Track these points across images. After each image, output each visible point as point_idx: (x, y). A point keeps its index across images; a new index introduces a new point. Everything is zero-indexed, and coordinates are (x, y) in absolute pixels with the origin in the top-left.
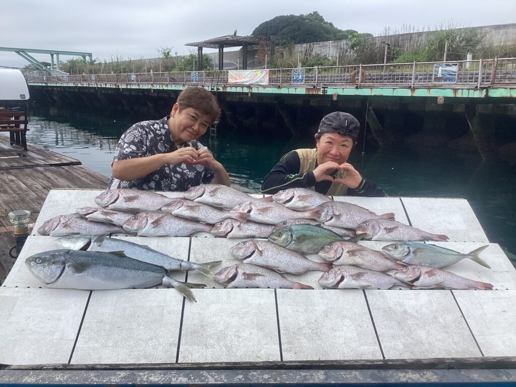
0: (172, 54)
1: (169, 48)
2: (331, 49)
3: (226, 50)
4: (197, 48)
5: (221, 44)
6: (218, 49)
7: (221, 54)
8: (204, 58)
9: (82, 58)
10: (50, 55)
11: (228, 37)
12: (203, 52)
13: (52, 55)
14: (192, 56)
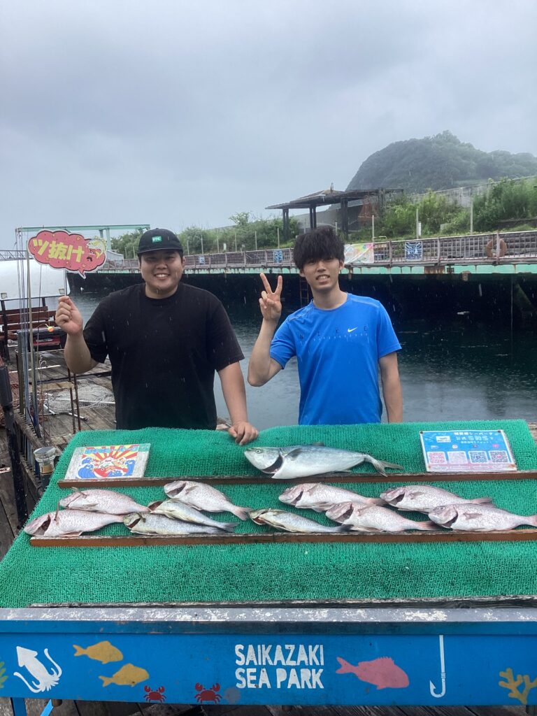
0: (251, 220)
1: (246, 212)
2: (463, 198)
3: (319, 209)
4: (281, 210)
5: (312, 203)
6: (309, 209)
7: (313, 216)
8: (291, 222)
9: (138, 231)
10: (98, 231)
11: (320, 195)
12: (290, 215)
13: (101, 231)
14: (276, 222)
